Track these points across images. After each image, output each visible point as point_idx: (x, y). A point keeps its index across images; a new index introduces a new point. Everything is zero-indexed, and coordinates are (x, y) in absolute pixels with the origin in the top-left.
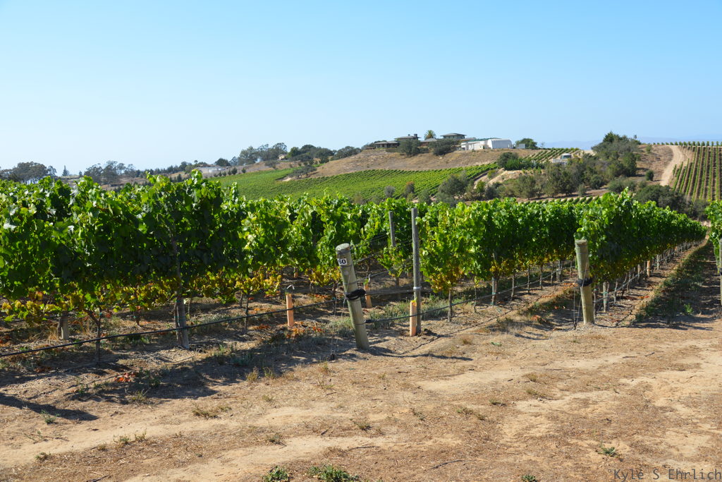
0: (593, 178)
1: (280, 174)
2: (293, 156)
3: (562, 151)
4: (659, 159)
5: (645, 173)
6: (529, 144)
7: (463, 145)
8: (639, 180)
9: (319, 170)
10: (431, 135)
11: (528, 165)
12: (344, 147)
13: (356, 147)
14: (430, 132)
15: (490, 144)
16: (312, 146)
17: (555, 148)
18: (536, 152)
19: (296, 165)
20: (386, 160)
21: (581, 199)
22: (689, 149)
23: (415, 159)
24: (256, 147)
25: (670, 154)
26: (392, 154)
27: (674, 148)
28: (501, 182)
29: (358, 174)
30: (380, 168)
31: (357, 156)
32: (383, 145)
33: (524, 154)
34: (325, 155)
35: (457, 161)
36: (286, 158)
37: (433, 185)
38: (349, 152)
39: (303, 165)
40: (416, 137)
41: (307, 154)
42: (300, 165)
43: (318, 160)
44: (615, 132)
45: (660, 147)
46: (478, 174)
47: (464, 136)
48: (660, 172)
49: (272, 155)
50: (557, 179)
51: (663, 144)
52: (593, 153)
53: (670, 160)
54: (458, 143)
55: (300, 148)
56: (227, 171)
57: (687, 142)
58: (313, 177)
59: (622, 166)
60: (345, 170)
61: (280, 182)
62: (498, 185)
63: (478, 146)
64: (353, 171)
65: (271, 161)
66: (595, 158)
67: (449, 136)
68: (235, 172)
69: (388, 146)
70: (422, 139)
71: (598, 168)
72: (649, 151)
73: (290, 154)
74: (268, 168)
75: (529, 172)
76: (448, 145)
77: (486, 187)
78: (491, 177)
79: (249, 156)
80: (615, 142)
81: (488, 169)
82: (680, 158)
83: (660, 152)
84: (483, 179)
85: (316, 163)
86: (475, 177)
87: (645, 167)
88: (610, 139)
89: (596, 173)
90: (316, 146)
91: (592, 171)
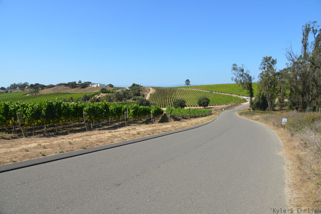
0: (128, 96)
1: (25, 93)
2: (31, 87)
3: (120, 88)
4: (146, 91)
5: (142, 95)
6: (111, 86)
7: (90, 85)
8: (140, 97)
9: (40, 92)
10: (80, 82)
11: (109, 92)
12: (50, 84)
13: (54, 85)
14: (80, 81)
15: (99, 85)
16: (39, 84)
17: (119, 87)
18: (113, 88)
19: (32, 90)
20: (64, 89)
21: (124, 102)
22: (154, 89)
23: (74, 89)
24: (16, 83)
25: (150, 90)
26: (66, 88)
27: (151, 88)
28: (101, 97)
29: (54, 94)
30: (62, 92)
31: (54, 88)
32: (64, 84)
33: (109, 89)
34: (43, 87)
35: (88, 90)
36: (28, 88)
37: (79, 98)
38: (51, 86)
39: (34, 90)
40: (75, 82)
41: (36, 86)
42: (33, 90)
43: (41, 89)
44: (135, 83)
46: (94, 94)
47: (91, 83)
48: (146, 95)
49: (23, 87)
50: (117, 96)
51: (148, 87)
52: (129, 89)
53: (149, 92)
54: (89, 85)
55: (34, 84)
56: (4, 91)
57: (154, 87)
58: (38, 94)
59: (136, 93)
60: (50, 92)
61: (25, 96)
62: (100, 98)
63: (95, 86)
64: (53, 93)
65: (22, 89)
66: (129, 90)
67: (86, 82)
68: (7, 92)
69: (65, 85)
70: (77, 83)
71: (129, 93)
72: (144, 89)
73: (30, 86)
74: (21, 91)
75: (110, 94)
76: (85, 85)
77: (96, 98)
78: (98, 95)
79: (14, 87)
80: (135, 86)
81: (98, 93)
82: (152, 91)
83: (147, 89)
84: (95, 96)
85: (40, 90)
86: (93, 95)
87: (142, 93)
88: (134, 85)
89: (129, 95)
90: (40, 84)
91: (127, 94)
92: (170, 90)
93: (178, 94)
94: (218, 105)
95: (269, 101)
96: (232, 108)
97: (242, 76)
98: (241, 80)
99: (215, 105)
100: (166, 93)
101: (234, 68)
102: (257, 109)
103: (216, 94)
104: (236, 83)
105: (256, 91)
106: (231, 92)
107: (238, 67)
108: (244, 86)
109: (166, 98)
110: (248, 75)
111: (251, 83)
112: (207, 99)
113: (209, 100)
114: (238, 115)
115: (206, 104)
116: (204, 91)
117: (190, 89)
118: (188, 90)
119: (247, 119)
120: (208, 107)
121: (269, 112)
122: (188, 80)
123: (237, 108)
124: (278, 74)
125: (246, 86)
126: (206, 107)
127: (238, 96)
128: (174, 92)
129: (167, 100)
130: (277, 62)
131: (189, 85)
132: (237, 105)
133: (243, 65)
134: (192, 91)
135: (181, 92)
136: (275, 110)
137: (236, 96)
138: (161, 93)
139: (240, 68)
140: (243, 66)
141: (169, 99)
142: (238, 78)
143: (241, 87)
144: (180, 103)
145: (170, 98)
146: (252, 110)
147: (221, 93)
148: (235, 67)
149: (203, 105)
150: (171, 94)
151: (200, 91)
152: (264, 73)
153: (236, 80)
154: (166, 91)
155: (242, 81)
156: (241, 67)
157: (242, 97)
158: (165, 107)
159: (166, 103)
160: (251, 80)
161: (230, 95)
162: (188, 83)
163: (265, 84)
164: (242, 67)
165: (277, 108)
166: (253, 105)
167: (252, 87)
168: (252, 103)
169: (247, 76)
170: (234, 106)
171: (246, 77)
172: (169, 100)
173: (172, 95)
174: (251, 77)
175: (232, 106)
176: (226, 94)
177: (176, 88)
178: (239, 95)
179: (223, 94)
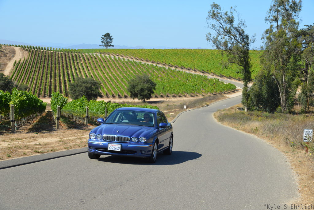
4: (5, 55)
22: (26, 50)
25: (14, 52)
27: (17, 49)
45: (8, 47)
48: (5, 65)
51: (10, 45)
53: (13, 56)
57: (26, 46)
82: (20, 56)
83: (7, 51)
92: (65, 55)
93: (84, 65)
94: (174, 96)
95: (282, 93)
96: (204, 105)
97: (229, 32)
98: (226, 41)
99: (168, 96)
100: (53, 63)
101: (214, 14)
102: (257, 108)
103: (171, 70)
104: (215, 48)
105: (257, 69)
106: (205, 69)
107: (222, 12)
108: (232, 55)
109: (53, 75)
110: (242, 32)
111: (248, 50)
112: (149, 81)
113: (153, 85)
114: (216, 120)
115: (146, 92)
116: (143, 63)
117: (112, 57)
118: (106, 57)
119: (234, 129)
120: (151, 100)
121: (280, 115)
122: (107, 36)
123: (214, 104)
124: (304, 33)
125: (237, 56)
126: (146, 100)
127: (219, 78)
128: (73, 60)
129: (57, 79)
130: (302, 8)
131: (111, 48)
132: (215, 97)
133: (233, 7)
134: (117, 61)
135: (91, 61)
136: (294, 113)
137: (214, 77)
138: (42, 63)
139: (226, 14)
140: (232, 10)
141: (62, 78)
142: (219, 38)
143: (225, 59)
144: (86, 88)
145: (64, 75)
146: (246, 110)
147: (182, 68)
148: (216, 11)
149: (141, 95)
150: (67, 67)
151: (136, 63)
152: (275, 30)
153: (215, 41)
154: (53, 59)
155: (229, 45)
156: (229, 13)
157: (226, 81)
158: (50, 96)
159: (53, 87)
160: (248, 44)
161: (202, 74)
162: (108, 43)
163: (277, 54)
164: (231, 13)
165: (298, 108)
166: (249, 99)
167: (249, 60)
168: (246, 95)
169: (240, 34)
170: (210, 100)
171: (238, 35)
172: (60, 79)
173: (69, 68)
174: (247, 37)
175: (204, 100)
176: (193, 73)
177: (79, 51)
178: (222, 76)
179: (187, 71)
